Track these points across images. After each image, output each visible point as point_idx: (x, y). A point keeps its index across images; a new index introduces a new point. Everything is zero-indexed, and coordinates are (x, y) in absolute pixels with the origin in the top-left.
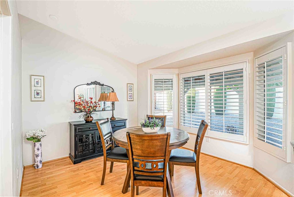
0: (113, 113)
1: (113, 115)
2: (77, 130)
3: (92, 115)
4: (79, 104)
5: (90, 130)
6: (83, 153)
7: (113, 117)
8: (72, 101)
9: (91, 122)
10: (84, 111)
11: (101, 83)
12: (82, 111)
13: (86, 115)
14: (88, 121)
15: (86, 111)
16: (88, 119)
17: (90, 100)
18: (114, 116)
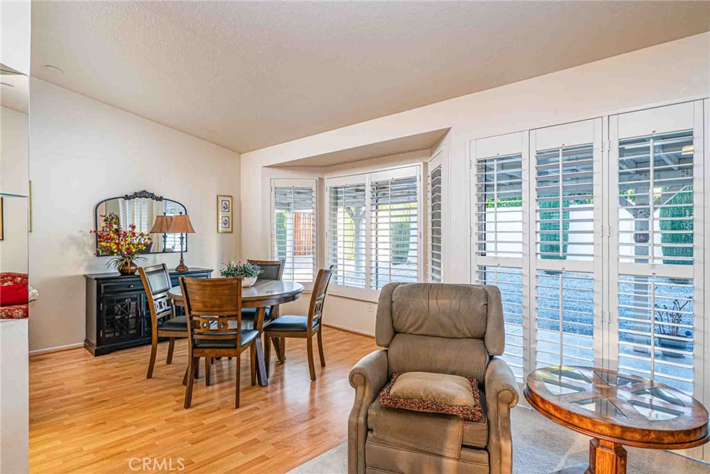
0: (182, 258)
1: (182, 262)
2: (102, 289)
3: (134, 261)
4: (107, 239)
5: (129, 289)
6: (115, 335)
7: (182, 265)
8: (91, 232)
9: (133, 273)
10: (117, 253)
11: (158, 194)
12: (112, 253)
13: (122, 260)
14: (126, 271)
15: (121, 252)
16: (126, 268)
17: (130, 229)
18: (185, 264)
